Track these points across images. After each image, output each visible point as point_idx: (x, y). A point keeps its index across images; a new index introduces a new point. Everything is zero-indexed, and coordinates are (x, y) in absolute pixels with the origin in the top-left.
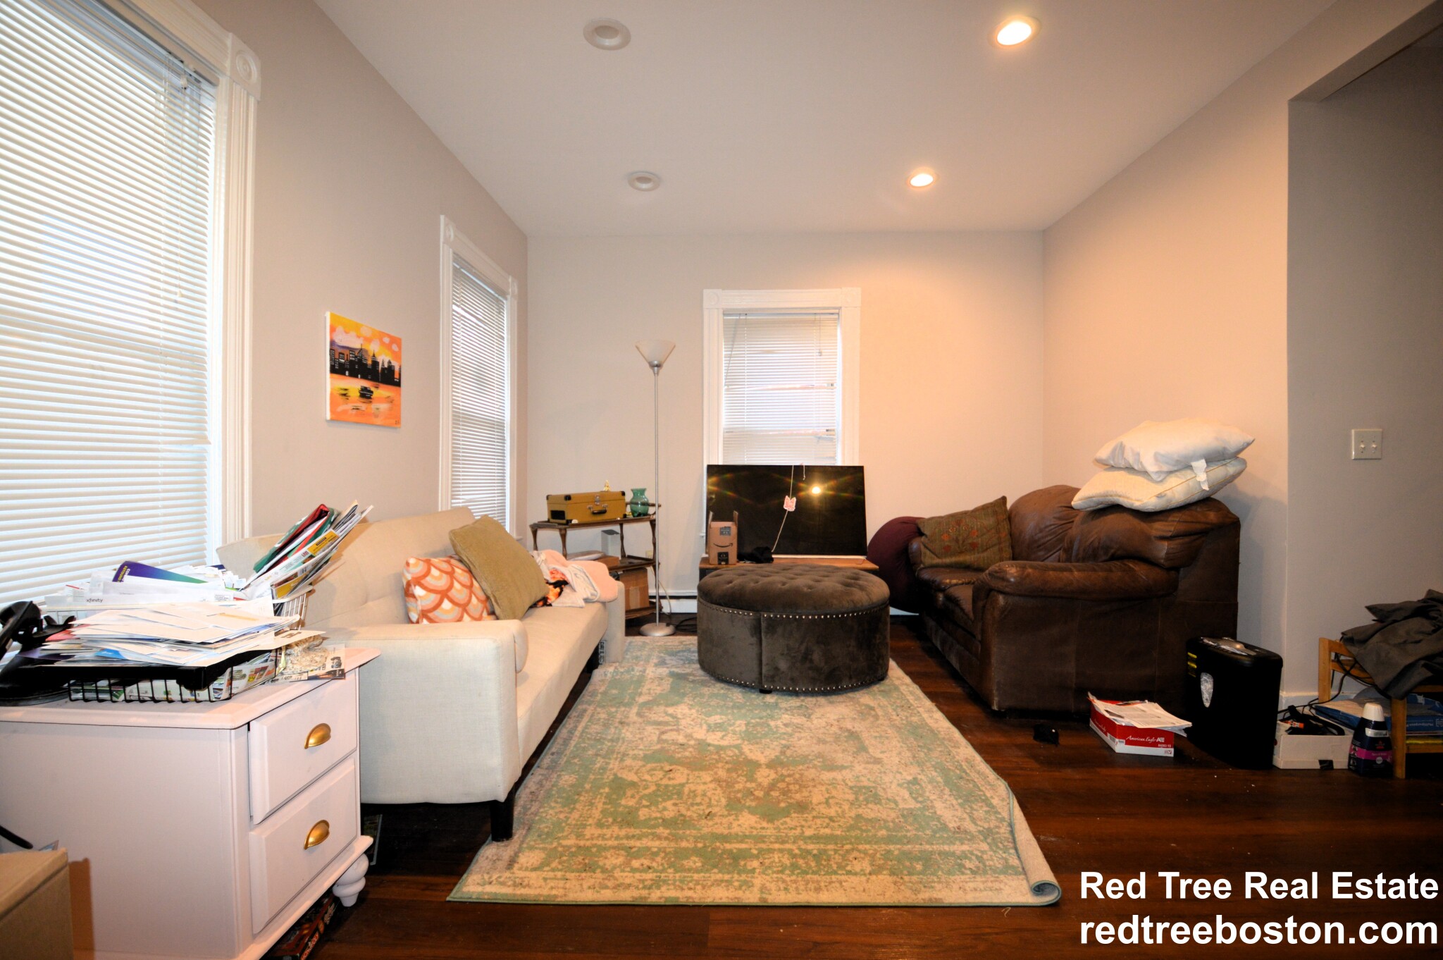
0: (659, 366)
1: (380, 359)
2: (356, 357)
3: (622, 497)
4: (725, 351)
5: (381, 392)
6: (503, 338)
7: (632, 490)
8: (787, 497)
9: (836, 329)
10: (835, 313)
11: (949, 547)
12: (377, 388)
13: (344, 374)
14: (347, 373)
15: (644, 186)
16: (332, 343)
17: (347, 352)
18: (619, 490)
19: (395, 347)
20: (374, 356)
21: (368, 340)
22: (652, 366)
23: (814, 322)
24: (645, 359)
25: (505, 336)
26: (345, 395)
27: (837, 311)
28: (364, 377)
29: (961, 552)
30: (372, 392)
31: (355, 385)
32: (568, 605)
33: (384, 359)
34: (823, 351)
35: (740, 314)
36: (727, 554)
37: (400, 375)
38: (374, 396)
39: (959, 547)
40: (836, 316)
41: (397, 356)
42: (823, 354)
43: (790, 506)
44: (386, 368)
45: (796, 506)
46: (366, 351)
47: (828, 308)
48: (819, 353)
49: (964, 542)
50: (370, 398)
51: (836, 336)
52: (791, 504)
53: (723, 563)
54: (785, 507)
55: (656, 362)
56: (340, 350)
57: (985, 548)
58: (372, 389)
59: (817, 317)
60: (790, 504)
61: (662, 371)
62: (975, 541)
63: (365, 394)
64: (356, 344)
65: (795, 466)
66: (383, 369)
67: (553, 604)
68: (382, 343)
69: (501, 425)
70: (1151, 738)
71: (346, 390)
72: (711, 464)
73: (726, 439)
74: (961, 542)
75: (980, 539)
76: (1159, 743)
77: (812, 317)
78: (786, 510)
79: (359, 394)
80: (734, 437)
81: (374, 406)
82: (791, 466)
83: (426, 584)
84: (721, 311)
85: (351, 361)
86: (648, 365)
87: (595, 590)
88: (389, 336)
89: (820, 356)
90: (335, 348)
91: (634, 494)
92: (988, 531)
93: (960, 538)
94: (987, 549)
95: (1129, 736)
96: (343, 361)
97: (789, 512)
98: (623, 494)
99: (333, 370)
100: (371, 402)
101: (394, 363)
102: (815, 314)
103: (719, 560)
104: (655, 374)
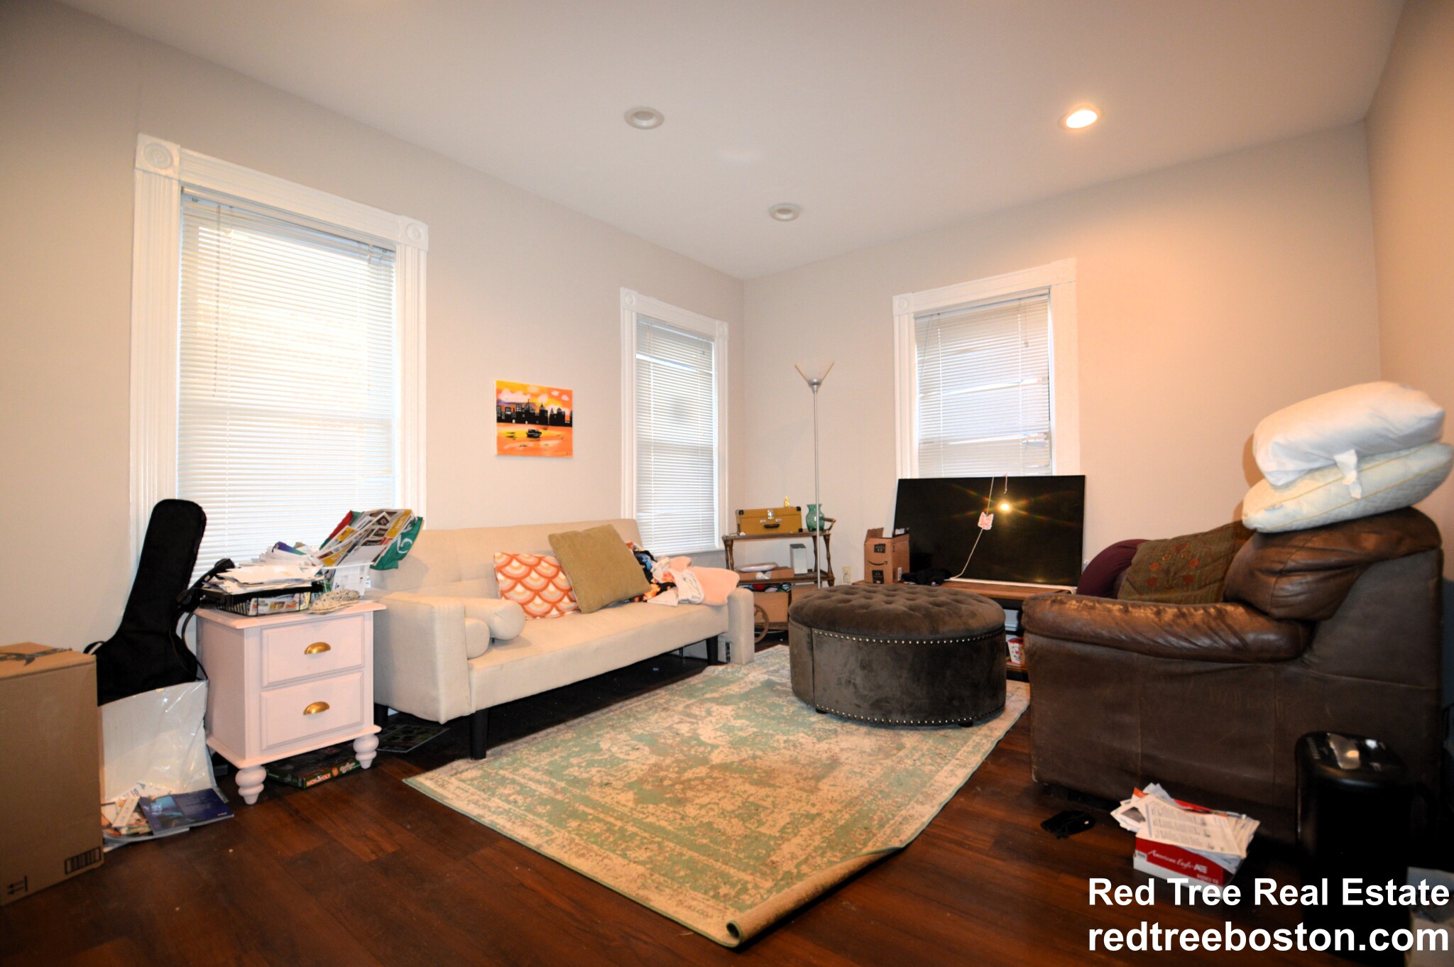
0: (818, 384)
1: (548, 409)
2: (522, 409)
3: (798, 512)
4: (918, 357)
5: (548, 432)
6: (711, 375)
7: (809, 506)
8: (983, 513)
9: (1047, 312)
10: (1046, 293)
11: (1155, 579)
12: (545, 429)
13: (511, 422)
14: (514, 421)
15: (784, 217)
16: (498, 401)
17: (512, 407)
18: (795, 505)
19: (565, 398)
20: (542, 406)
21: (535, 395)
22: (812, 384)
23: (1018, 309)
24: (804, 377)
25: (713, 372)
26: (512, 437)
27: (1047, 291)
28: (531, 422)
29: (1171, 588)
30: (541, 433)
31: (522, 430)
32: (660, 603)
33: (552, 407)
34: (1029, 341)
35: (932, 315)
36: (881, 572)
37: (571, 418)
38: (542, 436)
39: (1168, 581)
40: (1045, 298)
41: (569, 404)
42: (1030, 344)
43: (986, 524)
44: (555, 415)
45: (993, 524)
46: (534, 404)
47: (1034, 290)
48: (1025, 343)
49: (1175, 574)
50: (538, 437)
51: (1046, 320)
52: (987, 522)
53: (878, 582)
54: (980, 524)
55: (815, 380)
56: (506, 406)
57: (1203, 584)
58: (540, 431)
59: (1022, 302)
60: (985, 522)
61: (821, 388)
62: (1191, 573)
63: (533, 435)
64: (522, 399)
65: (996, 478)
66: (552, 415)
67: (648, 601)
68: (551, 396)
69: (708, 451)
70: (1185, 861)
71: (513, 433)
72: (904, 477)
73: (921, 451)
74: (1172, 574)
75: (1198, 572)
76: (1197, 872)
77: (1016, 304)
78: (981, 528)
79: (526, 435)
80: (930, 448)
81: (542, 443)
82: (991, 478)
83: (505, 572)
84: (912, 315)
85: (519, 412)
86: (807, 384)
87: (700, 594)
88: (557, 390)
89: (1027, 346)
90: (500, 404)
91: (810, 510)
92: (1214, 561)
93: (1173, 569)
94: (1206, 585)
95: (1153, 849)
96: (509, 413)
97: (984, 530)
98: (799, 509)
99: (499, 420)
100: (539, 440)
101: (563, 409)
102: (1020, 299)
103: (874, 578)
104: (814, 392)
